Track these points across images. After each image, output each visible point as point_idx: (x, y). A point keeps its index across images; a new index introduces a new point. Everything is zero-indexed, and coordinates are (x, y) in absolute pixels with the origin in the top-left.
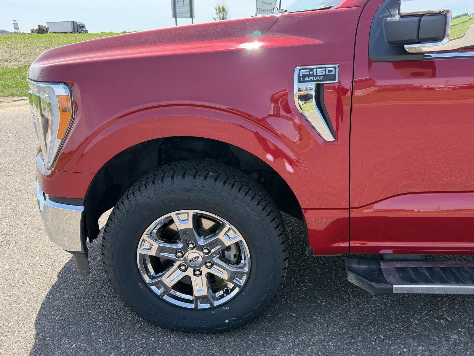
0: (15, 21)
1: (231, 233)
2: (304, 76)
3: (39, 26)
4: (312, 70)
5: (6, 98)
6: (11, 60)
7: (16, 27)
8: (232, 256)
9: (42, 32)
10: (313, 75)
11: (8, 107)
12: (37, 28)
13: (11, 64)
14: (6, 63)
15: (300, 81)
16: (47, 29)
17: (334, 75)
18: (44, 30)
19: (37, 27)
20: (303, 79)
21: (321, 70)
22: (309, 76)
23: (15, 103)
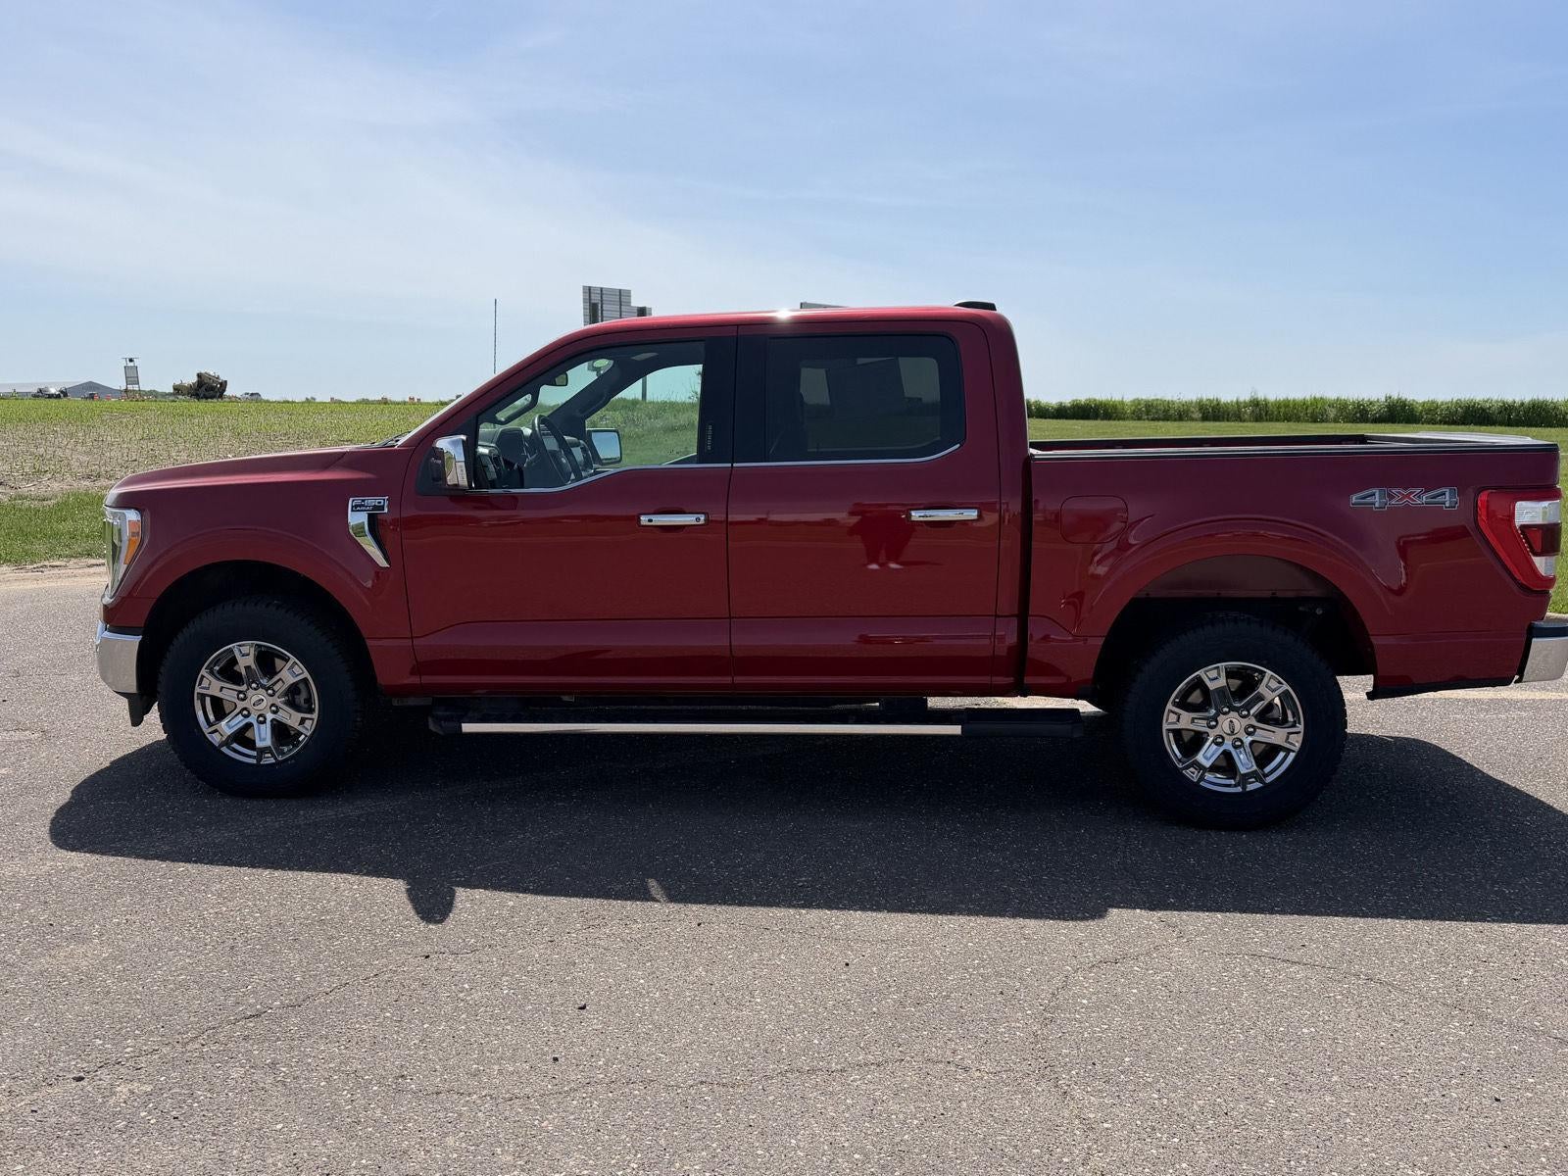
0: (131, 360)
1: (297, 670)
2: (356, 506)
3: (199, 375)
4: (363, 501)
5: (73, 560)
6: (99, 476)
7: (132, 375)
8: (302, 701)
9: (207, 393)
10: (363, 506)
11: (75, 576)
12: (191, 379)
13: (98, 484)
14: (87, 483)
15: (352, 511)
16: (221, 384)
17: (383, 507)
18: (213, 389)
19: (195, 379)
20: (355, 508)
21: (371, 501)
22: (360, 506)
23: (92, 570)
